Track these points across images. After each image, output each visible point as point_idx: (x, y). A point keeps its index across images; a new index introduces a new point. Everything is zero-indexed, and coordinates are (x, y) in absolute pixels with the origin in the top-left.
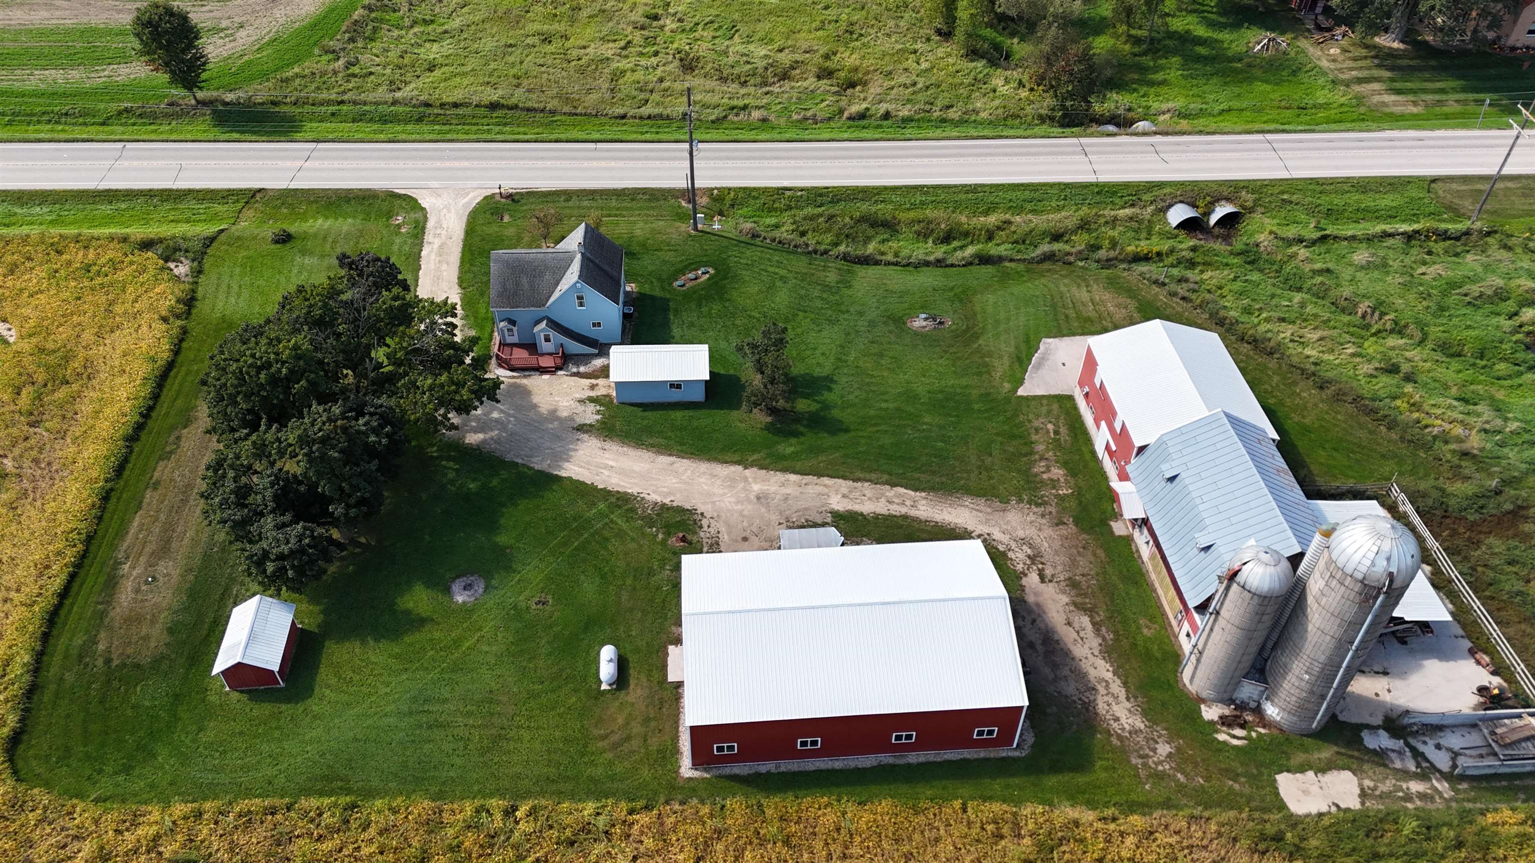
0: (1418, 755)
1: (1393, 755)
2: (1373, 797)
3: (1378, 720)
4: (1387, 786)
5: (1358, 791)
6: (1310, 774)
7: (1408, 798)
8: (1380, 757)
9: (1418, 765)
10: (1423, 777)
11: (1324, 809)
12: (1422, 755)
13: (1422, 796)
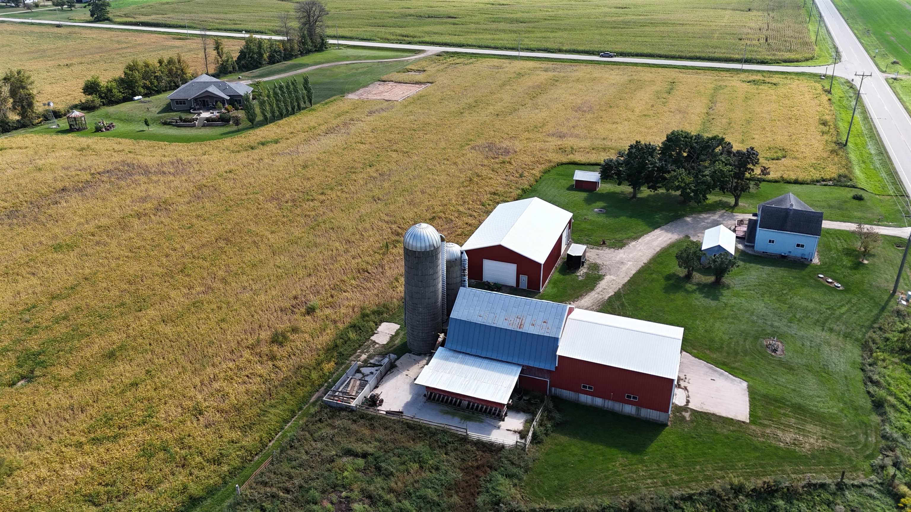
0: (374, 365)
1: (381, 359)
2: (371, 344)
3: (398, 363)
4: (371, 351)
5: (377, 341)
6: (394, 334)
7: (362, 352)
8: (383, 355)
9: (371, 363)
10: (365, 361)
11: (378, 330)
12: (373, 367)
13: (359, 356)
